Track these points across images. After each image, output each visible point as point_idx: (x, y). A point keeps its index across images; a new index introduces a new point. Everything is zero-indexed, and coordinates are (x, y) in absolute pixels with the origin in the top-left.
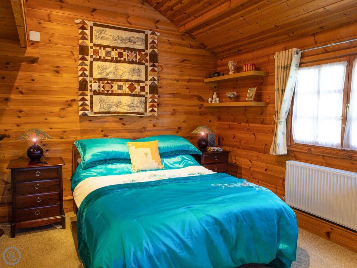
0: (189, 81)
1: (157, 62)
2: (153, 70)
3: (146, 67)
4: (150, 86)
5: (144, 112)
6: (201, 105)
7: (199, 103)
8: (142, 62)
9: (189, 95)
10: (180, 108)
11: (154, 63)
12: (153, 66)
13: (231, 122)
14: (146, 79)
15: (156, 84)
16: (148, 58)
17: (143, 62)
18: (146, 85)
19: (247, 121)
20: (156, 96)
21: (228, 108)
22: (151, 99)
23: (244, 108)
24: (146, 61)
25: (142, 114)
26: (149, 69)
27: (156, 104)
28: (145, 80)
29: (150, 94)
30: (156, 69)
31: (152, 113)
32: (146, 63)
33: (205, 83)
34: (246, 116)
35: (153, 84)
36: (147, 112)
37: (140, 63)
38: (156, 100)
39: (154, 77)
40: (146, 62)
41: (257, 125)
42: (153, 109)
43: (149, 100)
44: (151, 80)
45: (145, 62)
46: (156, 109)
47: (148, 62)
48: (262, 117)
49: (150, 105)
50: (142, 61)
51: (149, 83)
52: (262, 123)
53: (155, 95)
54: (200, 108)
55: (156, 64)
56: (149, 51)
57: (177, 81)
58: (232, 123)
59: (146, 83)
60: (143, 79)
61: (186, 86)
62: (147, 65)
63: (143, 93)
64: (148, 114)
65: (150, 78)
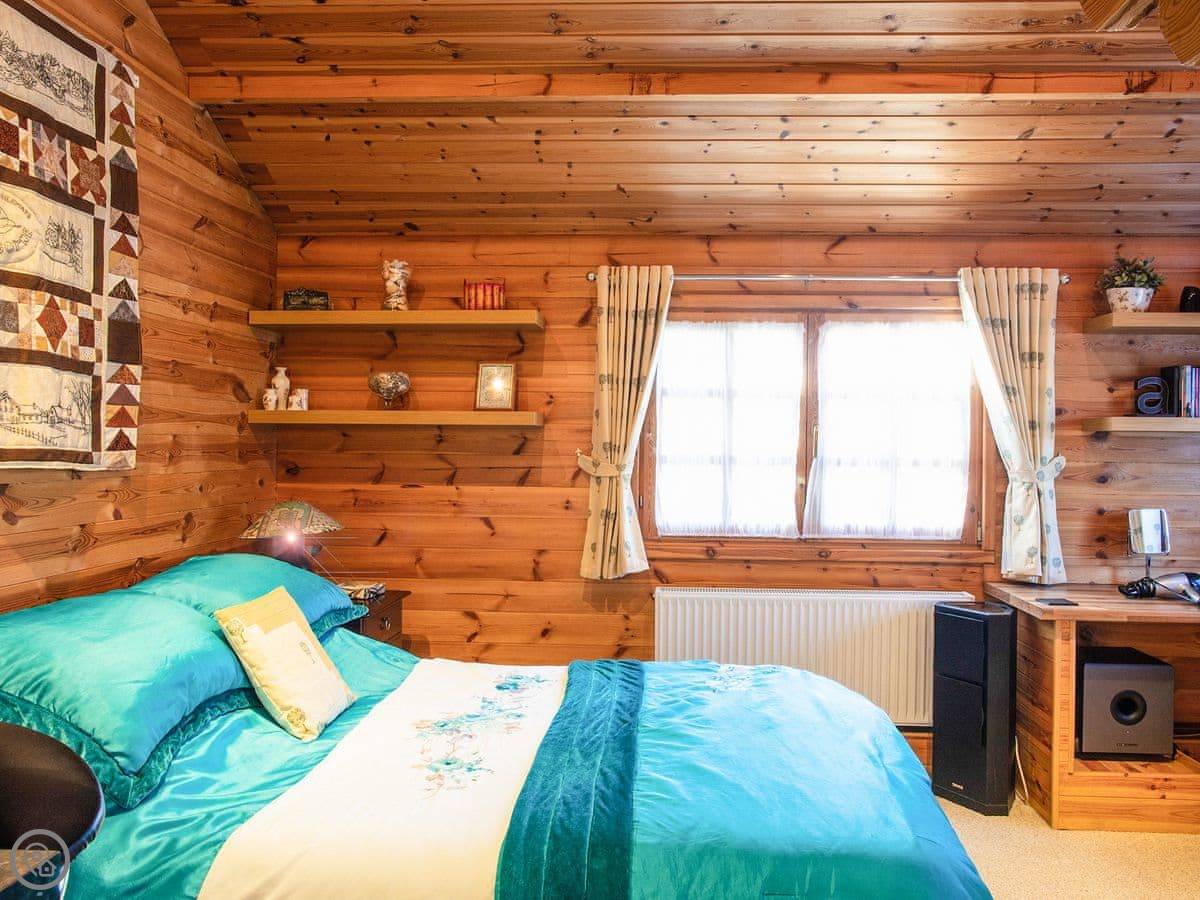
0: (214, 312)
1: (135, 212)
2: (123, 247)
3: (99, 225)
4: (112, 322)
5: (90, 450)
6: (244, 416)
7: (238, 408)
8: (84, 198)
9: (216, 373)
10: (192, 429)
11: (126, 214)
12: (123, 226)
13: (365, 480)
14: (98, 288)
15: (134, 316)
16: (106, 182)
17: (89, 197)
18: (98, 313)
19: (453, 476)
20: (136, 370)
21: (344, 430)
22: (115, 386)
23: (437, 432)
24: (100, 197)
25: (86, 458)
26: (111, 237)
27: (133, 411)
28: (94, 291)
29: (110, 360)
30: (134, 242)
31: (117, 453)
32: (100, 207)
33: (252, 325)
34: (441, 457)
35: (122, 311)
36: (100, 450)
37: (77, 203)
38: (135, 391)
39: (127, 280)
40: (98, 204)
41: (498, 490)
42: (121, 432)
43: (109, 390)
44: (114, 294)
45: (94, 202)
46: (132, 433)
47: (105, 205)
48: (521, 462)
49: (110, 416)
50: (84, 191)
51: (107, 305)
52: (522, 481)
53: (127, 365)
54: (241, 428)
55: (134, 221)
56: (109, 149)
57: (185, 309)
58: (369, 487)
59: (98, 307)
60: (86, 283)
61: (207, 333)
62: (102, 218)
63: (87, 354)
64: (106, 459)
65: (111, 281)
